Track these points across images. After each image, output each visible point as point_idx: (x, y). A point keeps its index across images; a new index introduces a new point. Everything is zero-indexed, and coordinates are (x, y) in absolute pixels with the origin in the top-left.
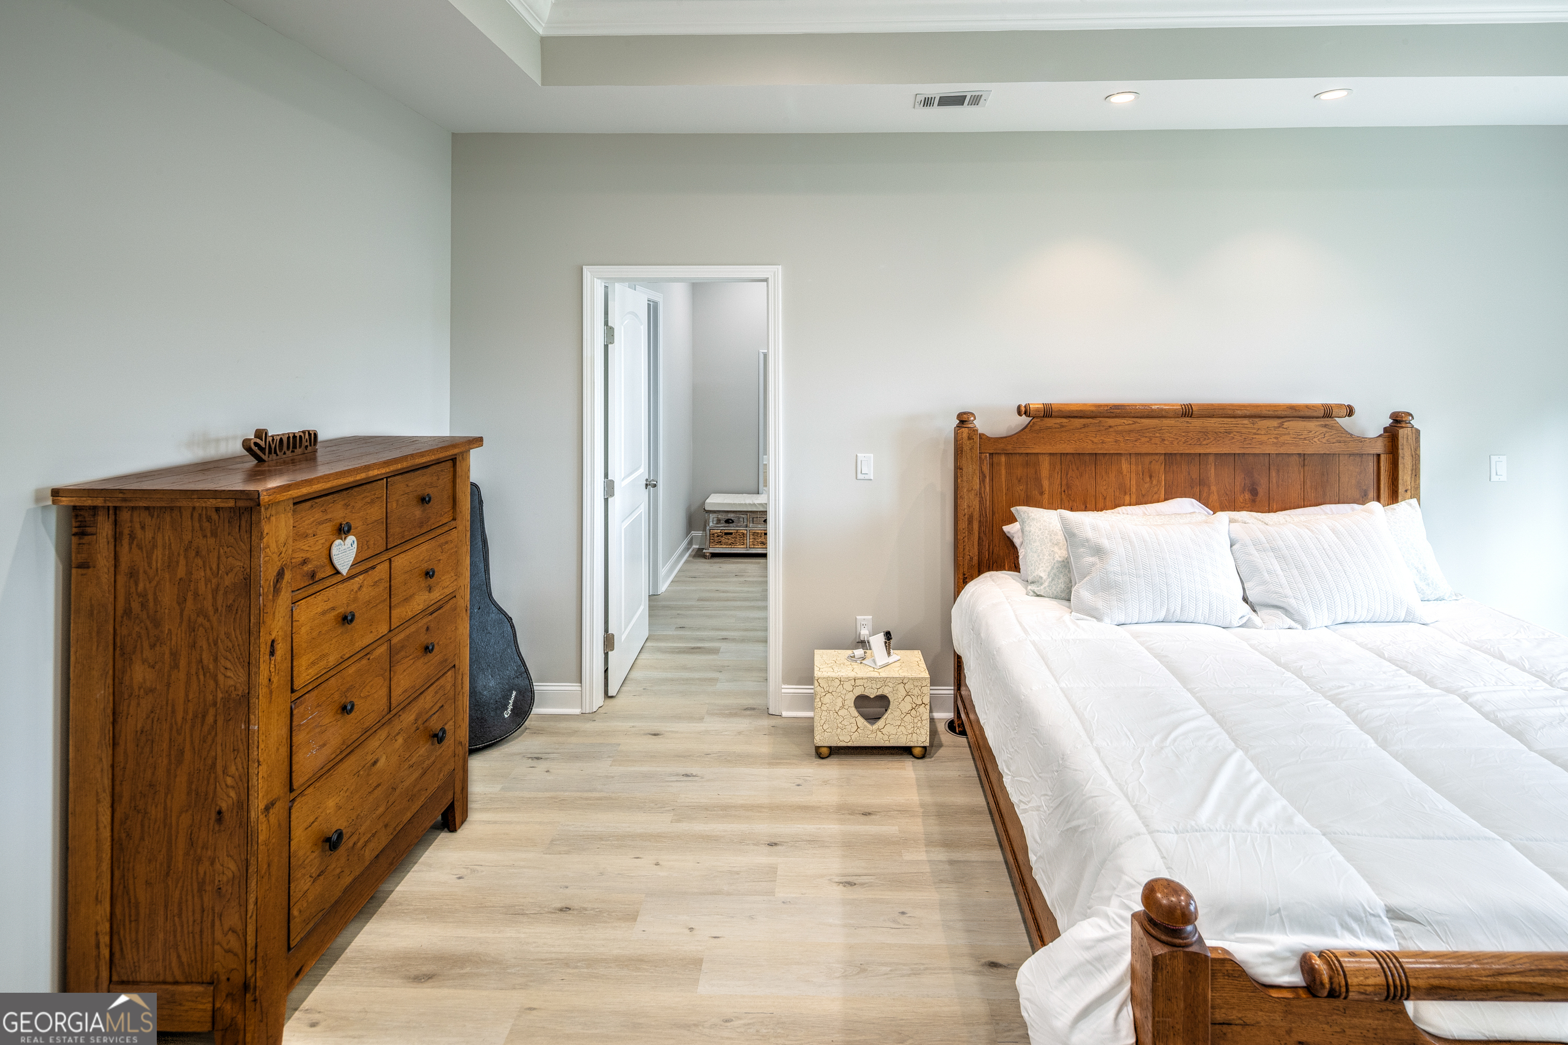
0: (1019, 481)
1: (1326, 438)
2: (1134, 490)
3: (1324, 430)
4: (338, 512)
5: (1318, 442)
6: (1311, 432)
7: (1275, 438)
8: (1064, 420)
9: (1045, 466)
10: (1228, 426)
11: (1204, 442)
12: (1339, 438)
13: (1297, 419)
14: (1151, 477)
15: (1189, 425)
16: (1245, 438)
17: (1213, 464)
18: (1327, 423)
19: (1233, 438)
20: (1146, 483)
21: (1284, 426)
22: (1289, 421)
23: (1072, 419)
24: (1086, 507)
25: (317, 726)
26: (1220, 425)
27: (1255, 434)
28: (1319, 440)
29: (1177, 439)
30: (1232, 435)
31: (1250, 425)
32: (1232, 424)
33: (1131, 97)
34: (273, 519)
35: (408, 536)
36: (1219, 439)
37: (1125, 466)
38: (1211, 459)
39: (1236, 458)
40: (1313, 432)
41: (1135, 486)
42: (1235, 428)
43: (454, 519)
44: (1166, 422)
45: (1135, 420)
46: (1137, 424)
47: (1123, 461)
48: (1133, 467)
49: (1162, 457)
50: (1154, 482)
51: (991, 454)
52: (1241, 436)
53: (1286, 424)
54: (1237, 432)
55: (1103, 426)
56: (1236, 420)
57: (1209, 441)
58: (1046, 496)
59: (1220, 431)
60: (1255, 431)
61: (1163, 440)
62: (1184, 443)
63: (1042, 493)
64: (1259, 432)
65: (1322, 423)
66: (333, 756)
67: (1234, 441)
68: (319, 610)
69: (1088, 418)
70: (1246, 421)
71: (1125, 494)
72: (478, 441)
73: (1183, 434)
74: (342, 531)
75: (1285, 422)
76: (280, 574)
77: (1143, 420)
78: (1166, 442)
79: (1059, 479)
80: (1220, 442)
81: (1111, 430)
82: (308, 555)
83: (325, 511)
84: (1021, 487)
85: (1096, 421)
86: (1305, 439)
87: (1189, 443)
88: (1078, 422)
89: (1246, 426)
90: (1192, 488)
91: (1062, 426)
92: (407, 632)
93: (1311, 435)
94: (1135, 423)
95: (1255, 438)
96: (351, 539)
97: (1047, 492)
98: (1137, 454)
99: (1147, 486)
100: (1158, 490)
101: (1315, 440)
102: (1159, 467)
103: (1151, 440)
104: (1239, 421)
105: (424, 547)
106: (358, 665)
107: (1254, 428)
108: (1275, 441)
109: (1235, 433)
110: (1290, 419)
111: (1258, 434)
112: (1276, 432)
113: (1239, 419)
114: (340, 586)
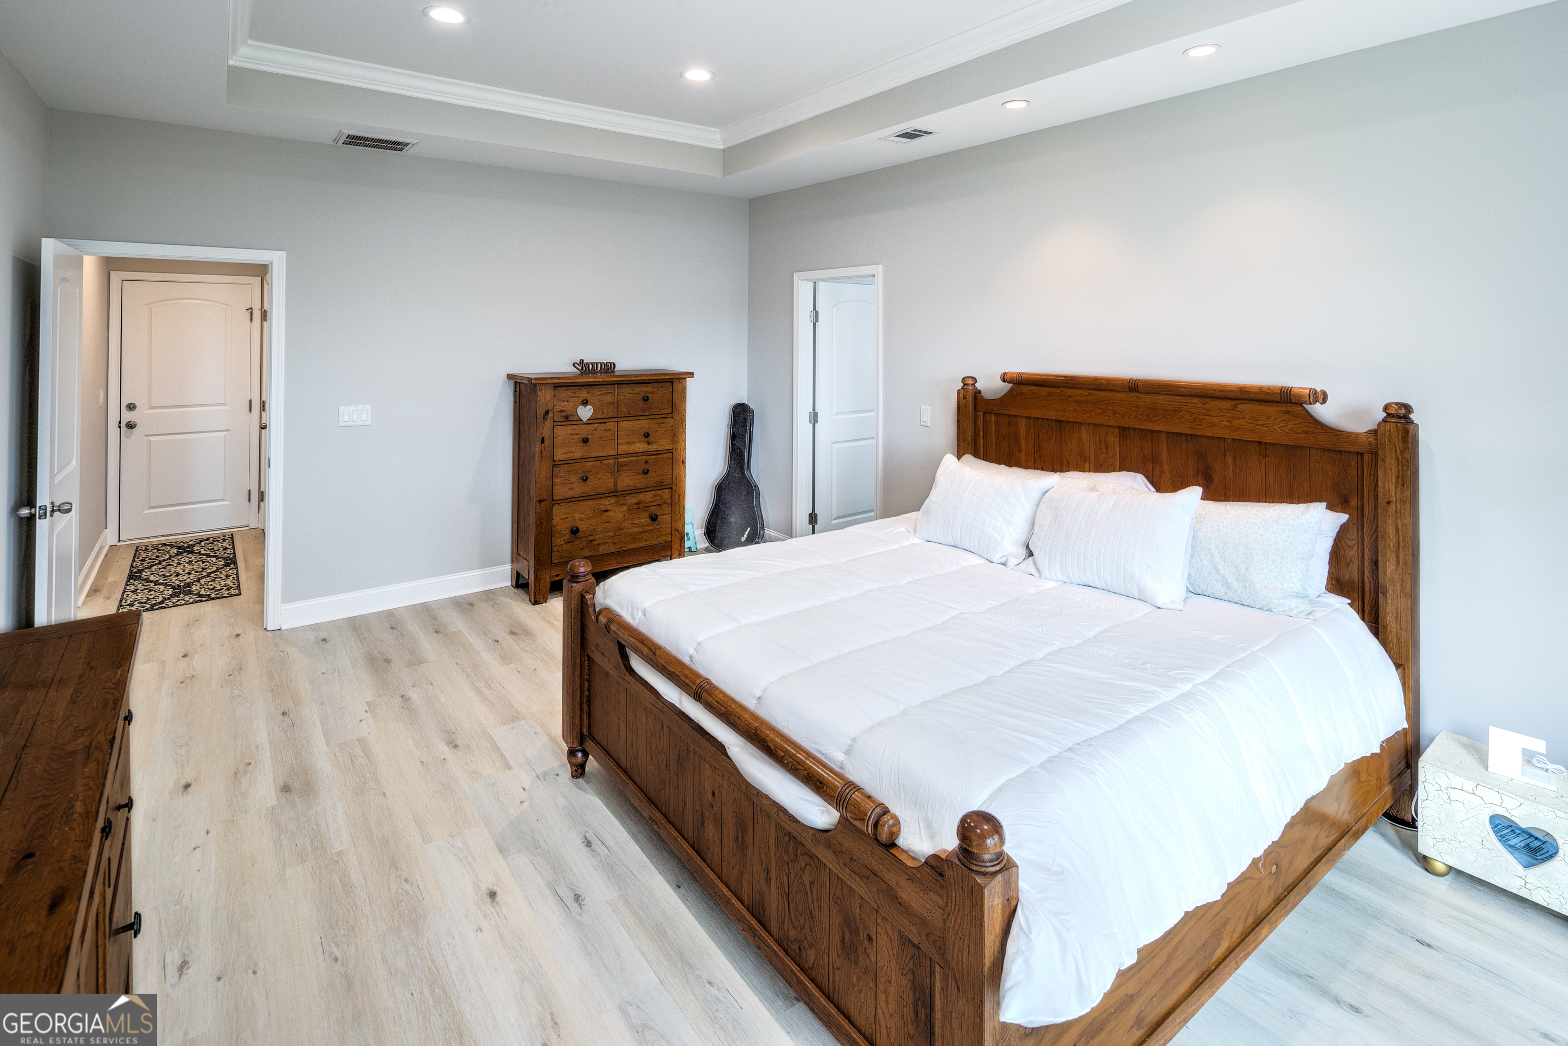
0: (1004, 438)
1: (1289, 427)
2: (1092, 458)
3: (1287, 417)
4: (583, 394)
5: (1279, 431)
6: (1270, 418)
7: (1227, 421)
8: (1034, 388)
9: (1022, 425)
10: (1177, 404)
11: (1154, 419)
12: (1305, 428)
13: (1253, 402)
14: (1107, 448)
15: (1138, 400)
16: (1195, 419)
17: (1165, 442)
18: (1290, 409)
19: (1183, 417)
20: (1102, 453)
21: (1238, 409)
22: (1244, 403)
23: (1040, 388)
24: (1053, 468)
25: (568, 480)
26: (1169, 403)
27: (1205, 415)
28: (1280, 428)
29: (1128, 413)
30: (1181, 414)
31: (1200, 405)
32: (1181, 402)
33: (1023, 104)
34: (543, 390)
35: (632, 413)
36: (1168, 417)
37: (1085, 435)
38: (1163, 436)
39: (1189, 438)
40: (1273, 419)
41: (1093, 455)
42: (1185, 407)
43: (672, 413)
44: (1117, 395)
45: (1091, 391)
46: (1092, 396)
47: (1083, 430)
48: (1092, 436)
49: (1117, 430)
50: (1110, 454)
51: (985, 413)
52: (1191, 416)
53: (1240, 407)
54: (1187, 411)
55: (1064, 396)
56: (1185, 398)
57: (1158, 418)
58: (1023, 454)
59: (1169, 408)
60: (1205, 412)
61: (1116, 413)
62: (1134, 418)
63: (1020, 451)
64: (1210, 413)
65: (1284, 409)
66: (577, 496)
67: (1183, 420)
68: (569, 432)
69: (1052, 387)
70: (1196, 401)
71: (1085, 461)
72: (691, 375)
73: (1134, 409)
74: (585, 403)
75: (1240, 404)
76: (547, 413)
77: (1097, 392)
78: (1117, 415)
79: (1033, 441)
80: (1169, 420)
81: (1071, 399)
82: (564, 409)
83: (574, 393)
84: (1006, 444)
85: (1059, 390)
86: (1263, 425)
87: (1139, 418)
88: (1045, 391)
89: (1196, 405)
90: (1145, 464)
91: (1033, 393)
92: (630, 459)
93: (1270, 421)
94: (1091, 394)
95: (1206, 419)
96: (589, 407)
97: (1024, 451)
98: (1095, 425)
99: (1103, 456)
100: (1114, 461)
101: (1276, 427)
102: (1114, 440)
103: (1104, 412)
104: (1189, 400)
105: (644, 422)
106: (594, 463)
107: (1204, 409)
108: (1228, 424)
109: (1184, 412)
110: (1244, 402)
111: (1209, 415)
112: (1229, 415)
113: (1189, 398)
114: (582, 425)
